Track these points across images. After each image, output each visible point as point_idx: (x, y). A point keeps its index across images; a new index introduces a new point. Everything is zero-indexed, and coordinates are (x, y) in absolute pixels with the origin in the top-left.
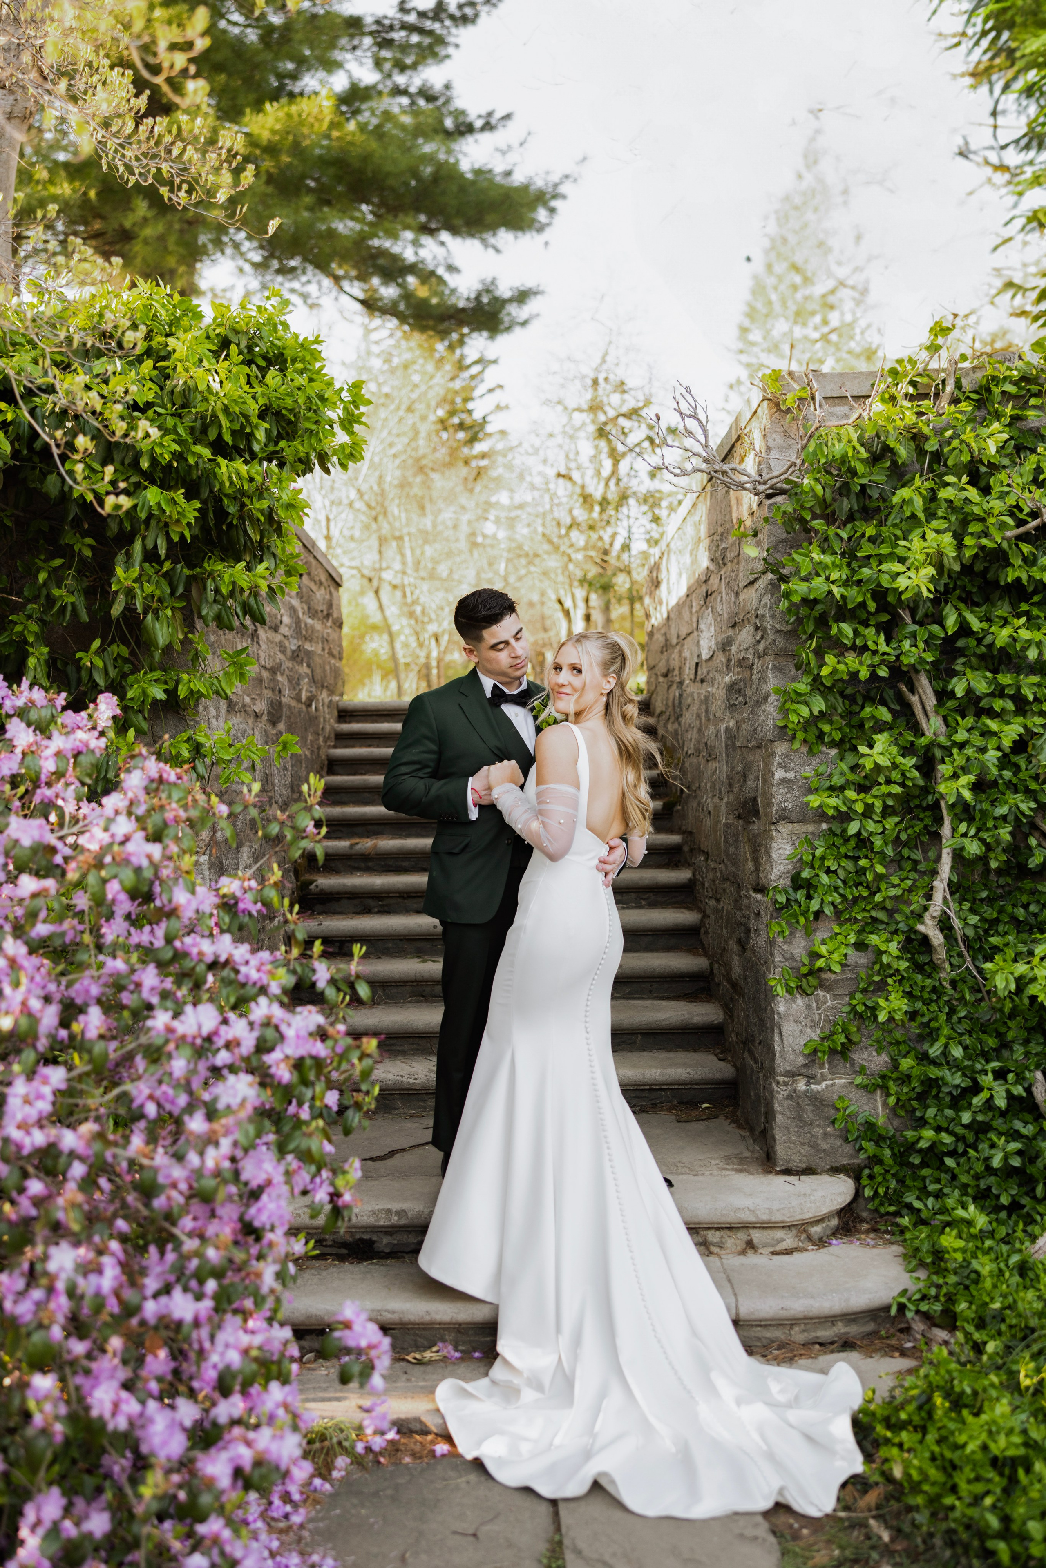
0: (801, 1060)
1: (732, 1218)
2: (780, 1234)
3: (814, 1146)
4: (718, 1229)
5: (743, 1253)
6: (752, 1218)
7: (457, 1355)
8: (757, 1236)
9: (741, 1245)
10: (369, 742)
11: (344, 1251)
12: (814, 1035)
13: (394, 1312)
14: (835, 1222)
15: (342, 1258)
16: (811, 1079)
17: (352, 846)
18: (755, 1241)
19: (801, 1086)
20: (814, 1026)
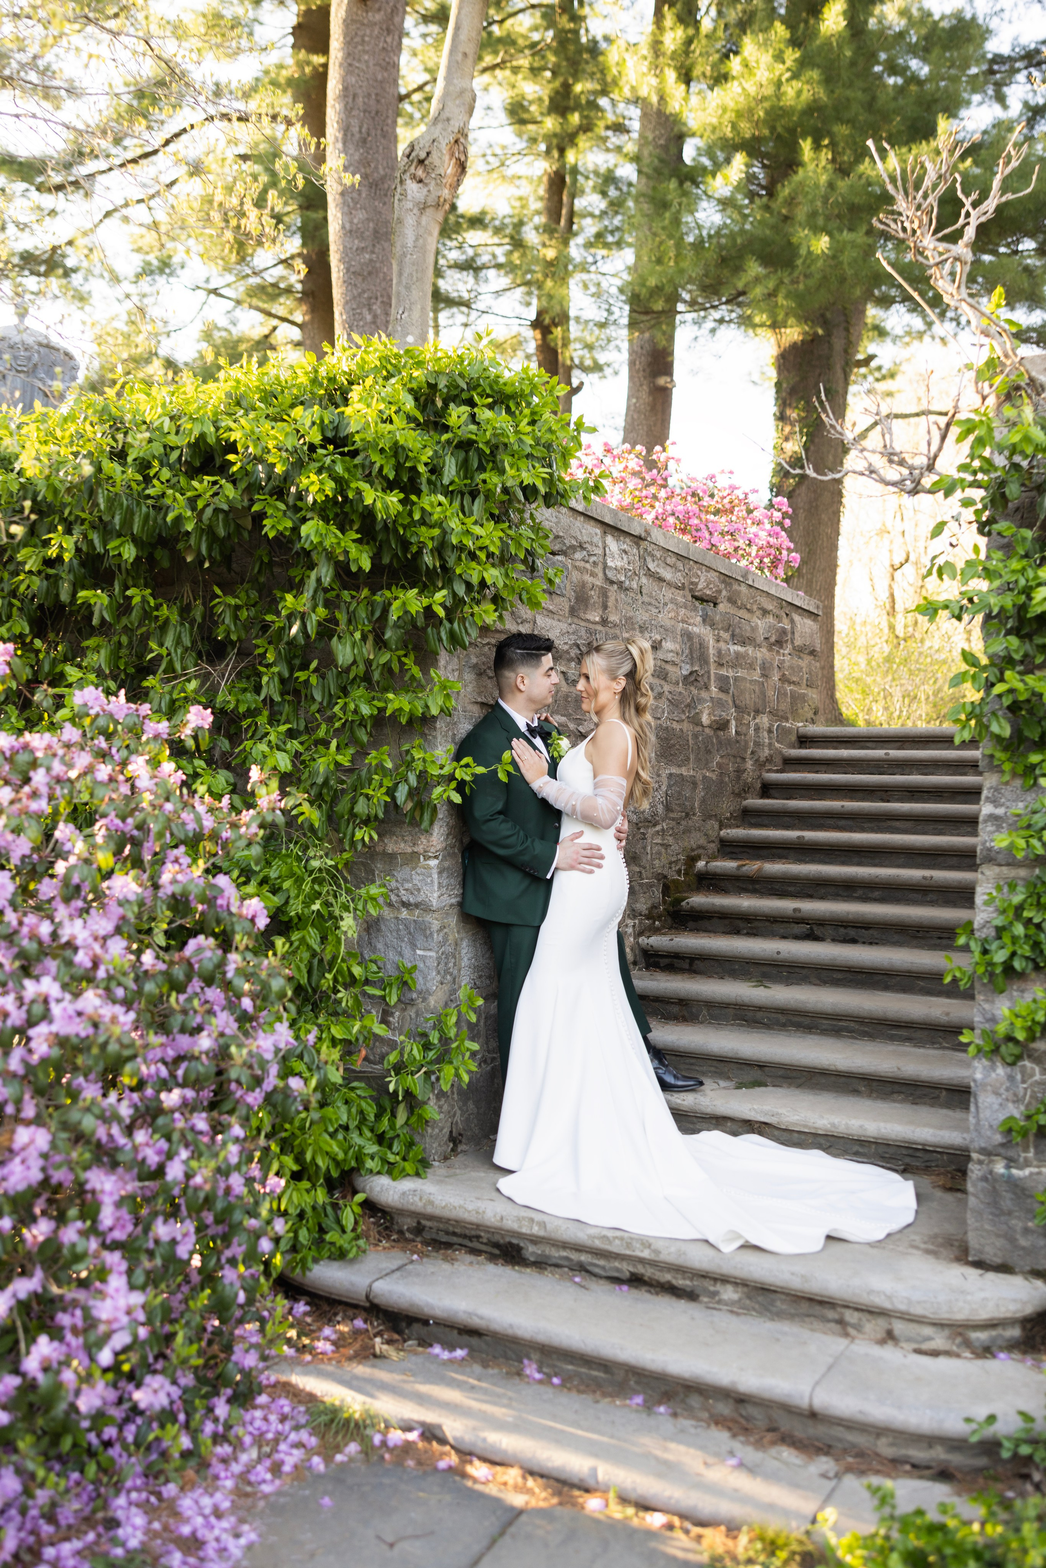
0: (998, 1138)
1: (865, 1299)
2: (928, 1331)
3: (1012, 1240)
4: (857, 1309)
5: (882, 1342)
6: (887, 1305)
7: (538, 1376)
8: (899, 1327)
9: (881, 1334)
10: (817, 768)
11: (497, 1252)
12: (1016, 1111)
13: (481, 1318)
14: (1015, 1332)
15: (493, 1258)
16: (1011, 1162)
17: (739, 867)
18: (897, 1332)
19: (1000, 1168)
20: (1017, 1100)
